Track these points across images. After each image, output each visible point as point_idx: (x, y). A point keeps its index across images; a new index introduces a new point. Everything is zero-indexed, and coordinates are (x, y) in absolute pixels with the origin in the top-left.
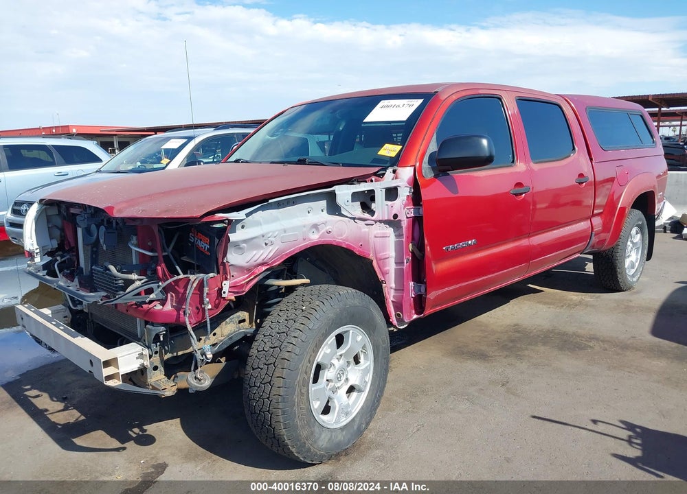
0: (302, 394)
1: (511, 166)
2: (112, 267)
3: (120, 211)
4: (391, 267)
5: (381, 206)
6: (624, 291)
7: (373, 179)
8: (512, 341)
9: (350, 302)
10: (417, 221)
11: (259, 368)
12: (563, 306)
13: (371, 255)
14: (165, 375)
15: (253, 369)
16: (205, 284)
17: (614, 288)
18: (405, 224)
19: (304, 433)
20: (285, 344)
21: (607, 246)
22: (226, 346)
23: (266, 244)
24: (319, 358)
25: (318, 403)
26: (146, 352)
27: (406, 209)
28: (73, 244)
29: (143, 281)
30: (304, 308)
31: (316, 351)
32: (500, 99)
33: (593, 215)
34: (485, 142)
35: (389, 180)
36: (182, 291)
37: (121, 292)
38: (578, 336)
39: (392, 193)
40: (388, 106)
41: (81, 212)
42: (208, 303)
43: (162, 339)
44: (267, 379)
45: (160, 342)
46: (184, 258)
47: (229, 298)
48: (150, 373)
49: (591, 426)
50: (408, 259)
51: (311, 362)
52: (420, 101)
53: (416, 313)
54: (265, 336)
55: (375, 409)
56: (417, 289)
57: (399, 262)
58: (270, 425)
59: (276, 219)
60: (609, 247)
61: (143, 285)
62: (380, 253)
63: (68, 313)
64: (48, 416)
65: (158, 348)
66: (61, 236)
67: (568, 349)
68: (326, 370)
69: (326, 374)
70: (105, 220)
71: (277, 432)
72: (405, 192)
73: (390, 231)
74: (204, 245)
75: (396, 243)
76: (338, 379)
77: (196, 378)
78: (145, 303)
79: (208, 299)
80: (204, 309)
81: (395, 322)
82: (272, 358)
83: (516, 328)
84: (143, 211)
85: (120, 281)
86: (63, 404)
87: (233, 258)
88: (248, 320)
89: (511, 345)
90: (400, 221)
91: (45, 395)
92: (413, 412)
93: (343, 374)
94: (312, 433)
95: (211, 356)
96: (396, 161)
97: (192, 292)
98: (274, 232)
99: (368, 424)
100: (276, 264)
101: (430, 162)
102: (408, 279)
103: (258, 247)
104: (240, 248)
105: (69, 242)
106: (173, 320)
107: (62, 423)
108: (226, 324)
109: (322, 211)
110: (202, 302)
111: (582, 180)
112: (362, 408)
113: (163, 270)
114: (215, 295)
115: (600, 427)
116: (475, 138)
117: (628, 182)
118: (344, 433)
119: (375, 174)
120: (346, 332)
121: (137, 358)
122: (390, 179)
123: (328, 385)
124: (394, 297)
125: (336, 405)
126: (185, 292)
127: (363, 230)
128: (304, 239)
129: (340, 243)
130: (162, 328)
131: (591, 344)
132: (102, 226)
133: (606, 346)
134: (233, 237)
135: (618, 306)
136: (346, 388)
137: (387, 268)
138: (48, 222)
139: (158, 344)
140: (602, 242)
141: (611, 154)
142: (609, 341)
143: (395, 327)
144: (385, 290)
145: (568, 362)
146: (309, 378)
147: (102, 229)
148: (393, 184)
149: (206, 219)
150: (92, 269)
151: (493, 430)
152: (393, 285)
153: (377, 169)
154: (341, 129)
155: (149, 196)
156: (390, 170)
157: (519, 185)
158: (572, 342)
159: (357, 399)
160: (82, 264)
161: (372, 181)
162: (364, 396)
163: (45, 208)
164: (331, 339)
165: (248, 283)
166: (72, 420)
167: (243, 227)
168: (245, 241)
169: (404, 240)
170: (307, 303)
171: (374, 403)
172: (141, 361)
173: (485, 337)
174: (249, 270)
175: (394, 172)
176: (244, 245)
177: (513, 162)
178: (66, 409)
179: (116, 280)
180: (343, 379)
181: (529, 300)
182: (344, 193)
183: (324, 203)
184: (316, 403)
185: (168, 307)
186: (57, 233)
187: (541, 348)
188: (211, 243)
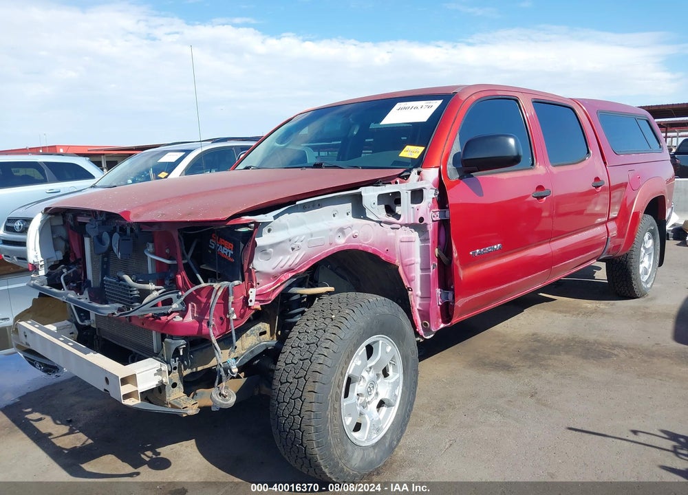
0: (335, 410)
1: (531, 169)
2: (127, 277)
3: (137, 216)
4: (417, 273)
5: (406, 210)
6: (638, 298)
7: (398, 181)
8: (534, 350)
9: (380, 310)
10: (443, 225)
11: (287, 382)
12: (578, 314)
13: (397, 261)
14: (184, 393)
15: (282, 384)
16: (231, 292)
17: (629, 295)
18: (430, 228)
19: (337, 452)
20: (315, 355)
21: (622, 251)
22: (247, 360)
23: (293, 249)
24: (350, 371)
25: (350, 419)
26: (165, 367)
27: (431, 212)
28: (78, 256)
29: (160, 291)
30: (333, 316)
31: (347, 363)
32: (517, 101)
33: (609, 220)
34: (512, 141)
35: (413, 182)
36: (204, 300)
37: (137, 304)
38: (600, 344)
39: (417, 196)
40: (405, 108)
41: (90, 220)
42: (233, 312)
43: (181, 354)
44: (298, 394)
45: (179, 356)
46: (203, 267)
47: (255, 307)
48: (169, 390)
49: (632, 437)
50: (434, 265)
51: (342, 374)
52: (439, 102)
53: (444, 322)
54: (292, 348)
55: (406, 425)
56: (443, 297)
57: (425, 268)
58: (302, 444)
59: (303, 223)
60: (623, 254)
61: (161, 295)
62: (406, 258)
63: (74, 329)
64: (52, 440)
65: (177, 363)
66: (66, 248)
67: (592, 357)
68: (357, 384)
69: (358, 388)
70: (118, 227)
71: (309, 451)
72: (430, 195)
73: (415, 235)
74: (226, 251)
75: (422, 248)
76: (369, 393)
77: (220, 394)
78: (164, 314)
79: (233, 309)
80: (228, 320)
81: (422, 332)
82: (302, 371)
83: (535, 338)
84: (162, 215)
85: (136, 292)
86: (68, 427)
87: (260, 264)
88: (268, 332)
89: (532, 354)
90: (426, 224)
91: (48, 418)
92: (442, 427)
93: (373, 387)
94: (345, 451)
95: (237, 370)
96: (420, 163)
97: (216, 301)
98: (301, 236)
99: (399, 441)
100: (303, 270)
101: (455, 163)
102: (434, 286)
103: (285, 252)
104: (267, 254)
105: (75, 254)
106: (195, 333)
107: (68, 447)
108: (246, 336)
109: (348, 214)
110: (226, 311)
111: (598, 183)
112: (393, 424)
113: (183, 278)
114: (240, 304)
115: (642, 438)
116: (503, 138)
117: (640, 187)
118: (376, 451)
119: (399, 176)
120: (375, 342)
121: (155, 374)
122: (415, 181)
123: (358, 399)
124: (420, 305)
125: (367, 422)
126: (208, 302)
127: (389, 234)
128: (331, 244)
129: (367, 248)
130: (183, 342)
131: (615, 352)
132: (116, 234)
133: (632, 354)
134: (260, 241)
135: (635, 313)
136: (376, 402)
137: (413, 275)
138: (53, 233)
139: (177, 358)
140: (617, 247)
141: (623, 159)
142: (633, 349)
143: (422, 337)
144: (411, 298)
145: (595, 371)
146: (341, 392)
147: (116, 236)
148: (418, 186)
149: (231, 223)
150: (102, 280)
151: (530, 443)
152: (419, 293)
153: (402, 170)
154: (355, 133)
155: (167, 200)
156: (415, 171)
157: (540, 188)
158: (595, 350)
159: (387, 414)
160: (90, 276)
161: (396, 183)
162: (394, 410)
163: (50, 218)
164: (362, 350)
165: (274, 290)
166: (79, 444)
167: (269, 231)
168: (272, 246)
169: (430, 244)
170: (336, 312)
171: (404, 419)
172: (159, 378)
173: (505, 347)
174: (275, 277)
175: (419, 173)
176: (271, 249)
177: (533, 164)
178: (71, 432)
179: (131, 291)
180: (374, 392)
181: (543, 309)
182: (370, 195)
183: (348, 206)
184: (347, 419)
185: (189, 318)
186: (62, 244)
187: (565, 357)
188: (236, 248)
